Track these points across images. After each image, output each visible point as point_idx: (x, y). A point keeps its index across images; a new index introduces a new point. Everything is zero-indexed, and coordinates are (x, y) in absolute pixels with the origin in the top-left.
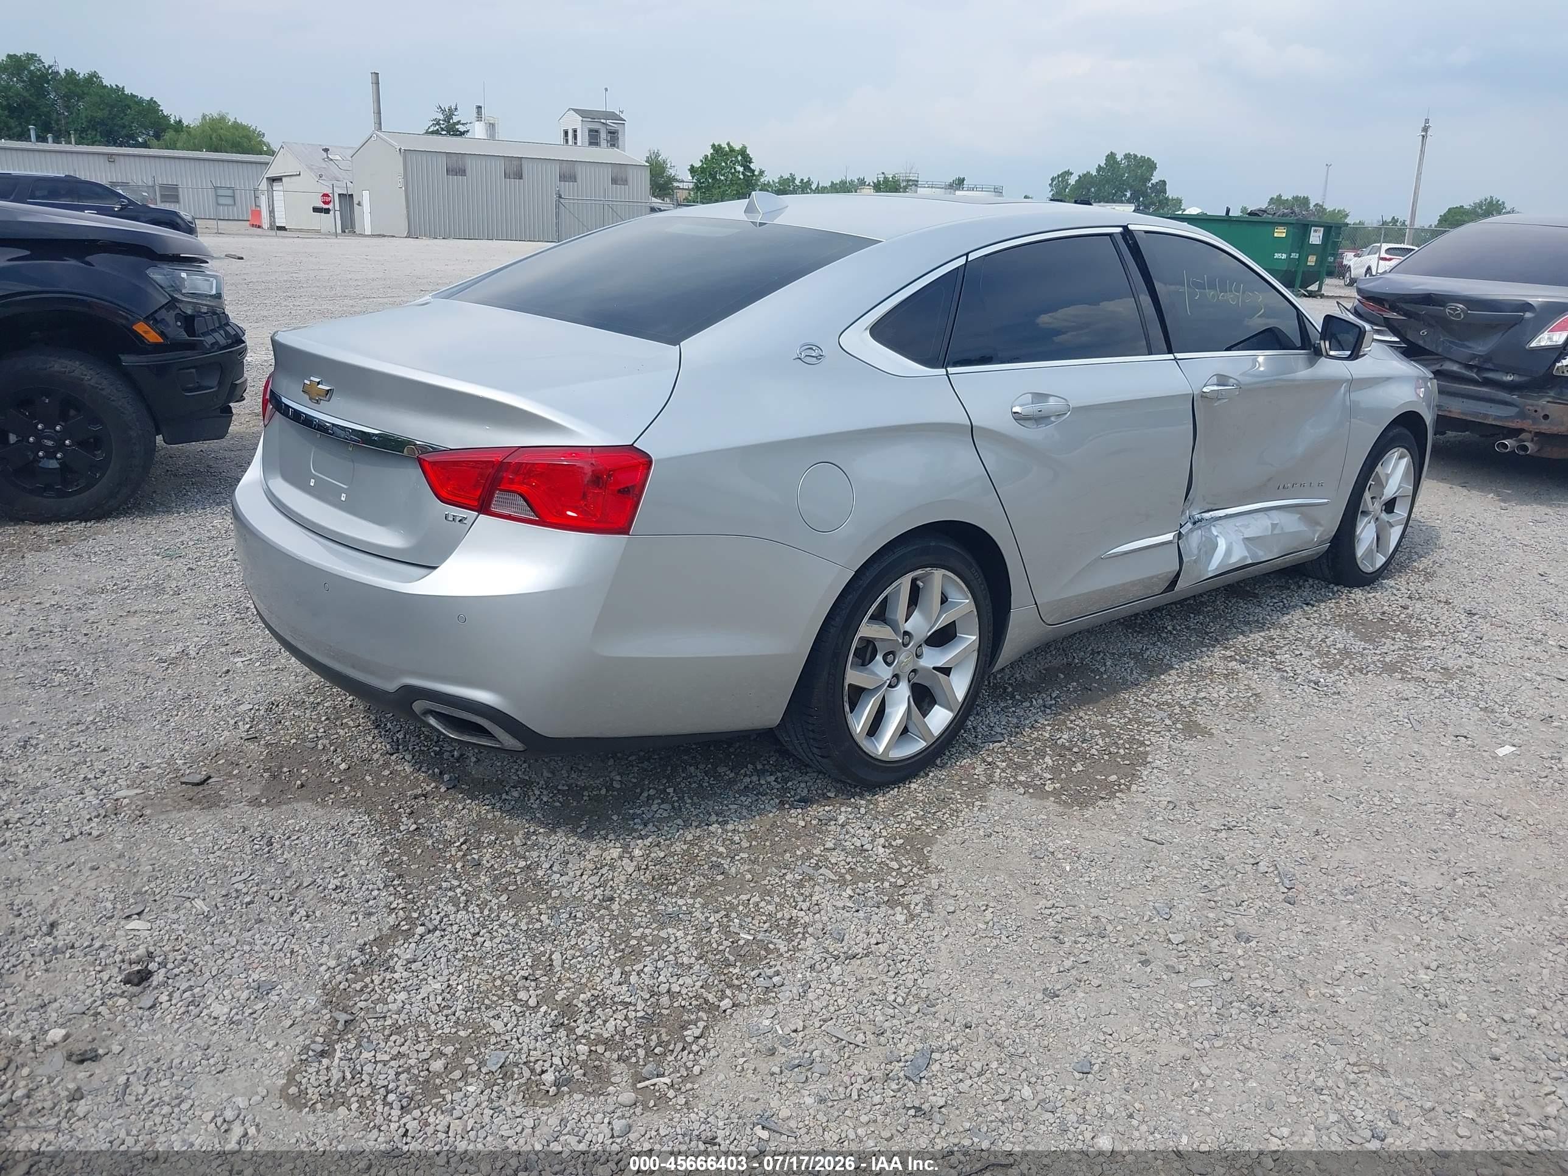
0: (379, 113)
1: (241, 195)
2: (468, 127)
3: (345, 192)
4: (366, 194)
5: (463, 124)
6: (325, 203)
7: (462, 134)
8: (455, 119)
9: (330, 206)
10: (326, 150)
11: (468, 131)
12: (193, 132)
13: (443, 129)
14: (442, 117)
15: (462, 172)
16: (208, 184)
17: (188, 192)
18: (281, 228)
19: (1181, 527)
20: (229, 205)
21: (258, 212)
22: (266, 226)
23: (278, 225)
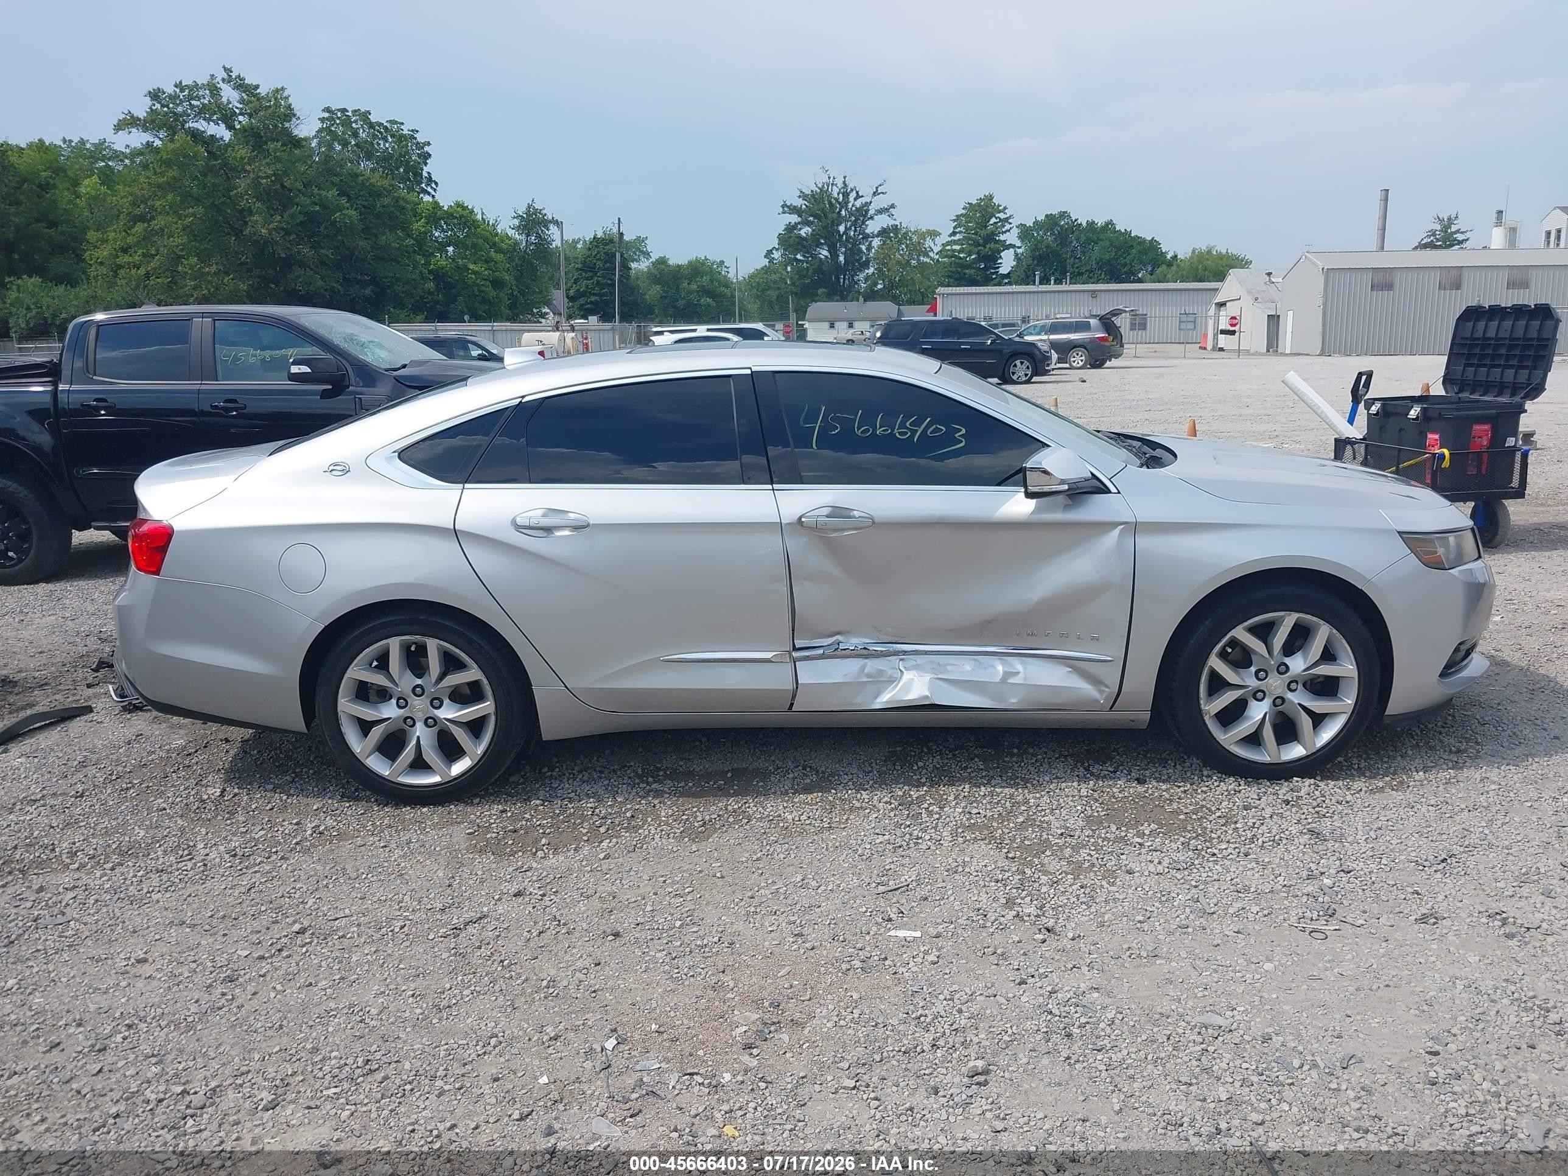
0: (1384, 229)
1: (1201, 321)
2: (1468, 235)
3: (1274, 313)
4: (1290, 313)
5: (1462, 233)
6: (1232, 325)
7: (1460, 242)
8: (1454, 228)
9: (1236, 328)
10: (1269, 274)
11: (1467, 240)
12: (1182, 265)
13: (1438, 240)
14: (1438, 227)
15: (1389, 286)
16: (1176, 311)
17: (1155, 321)
18: (1221, 349)
19: (795, 649)
20: (1189, 330)
21: (1206, 335)
22: (1209, 348)
23: (1219, 346)
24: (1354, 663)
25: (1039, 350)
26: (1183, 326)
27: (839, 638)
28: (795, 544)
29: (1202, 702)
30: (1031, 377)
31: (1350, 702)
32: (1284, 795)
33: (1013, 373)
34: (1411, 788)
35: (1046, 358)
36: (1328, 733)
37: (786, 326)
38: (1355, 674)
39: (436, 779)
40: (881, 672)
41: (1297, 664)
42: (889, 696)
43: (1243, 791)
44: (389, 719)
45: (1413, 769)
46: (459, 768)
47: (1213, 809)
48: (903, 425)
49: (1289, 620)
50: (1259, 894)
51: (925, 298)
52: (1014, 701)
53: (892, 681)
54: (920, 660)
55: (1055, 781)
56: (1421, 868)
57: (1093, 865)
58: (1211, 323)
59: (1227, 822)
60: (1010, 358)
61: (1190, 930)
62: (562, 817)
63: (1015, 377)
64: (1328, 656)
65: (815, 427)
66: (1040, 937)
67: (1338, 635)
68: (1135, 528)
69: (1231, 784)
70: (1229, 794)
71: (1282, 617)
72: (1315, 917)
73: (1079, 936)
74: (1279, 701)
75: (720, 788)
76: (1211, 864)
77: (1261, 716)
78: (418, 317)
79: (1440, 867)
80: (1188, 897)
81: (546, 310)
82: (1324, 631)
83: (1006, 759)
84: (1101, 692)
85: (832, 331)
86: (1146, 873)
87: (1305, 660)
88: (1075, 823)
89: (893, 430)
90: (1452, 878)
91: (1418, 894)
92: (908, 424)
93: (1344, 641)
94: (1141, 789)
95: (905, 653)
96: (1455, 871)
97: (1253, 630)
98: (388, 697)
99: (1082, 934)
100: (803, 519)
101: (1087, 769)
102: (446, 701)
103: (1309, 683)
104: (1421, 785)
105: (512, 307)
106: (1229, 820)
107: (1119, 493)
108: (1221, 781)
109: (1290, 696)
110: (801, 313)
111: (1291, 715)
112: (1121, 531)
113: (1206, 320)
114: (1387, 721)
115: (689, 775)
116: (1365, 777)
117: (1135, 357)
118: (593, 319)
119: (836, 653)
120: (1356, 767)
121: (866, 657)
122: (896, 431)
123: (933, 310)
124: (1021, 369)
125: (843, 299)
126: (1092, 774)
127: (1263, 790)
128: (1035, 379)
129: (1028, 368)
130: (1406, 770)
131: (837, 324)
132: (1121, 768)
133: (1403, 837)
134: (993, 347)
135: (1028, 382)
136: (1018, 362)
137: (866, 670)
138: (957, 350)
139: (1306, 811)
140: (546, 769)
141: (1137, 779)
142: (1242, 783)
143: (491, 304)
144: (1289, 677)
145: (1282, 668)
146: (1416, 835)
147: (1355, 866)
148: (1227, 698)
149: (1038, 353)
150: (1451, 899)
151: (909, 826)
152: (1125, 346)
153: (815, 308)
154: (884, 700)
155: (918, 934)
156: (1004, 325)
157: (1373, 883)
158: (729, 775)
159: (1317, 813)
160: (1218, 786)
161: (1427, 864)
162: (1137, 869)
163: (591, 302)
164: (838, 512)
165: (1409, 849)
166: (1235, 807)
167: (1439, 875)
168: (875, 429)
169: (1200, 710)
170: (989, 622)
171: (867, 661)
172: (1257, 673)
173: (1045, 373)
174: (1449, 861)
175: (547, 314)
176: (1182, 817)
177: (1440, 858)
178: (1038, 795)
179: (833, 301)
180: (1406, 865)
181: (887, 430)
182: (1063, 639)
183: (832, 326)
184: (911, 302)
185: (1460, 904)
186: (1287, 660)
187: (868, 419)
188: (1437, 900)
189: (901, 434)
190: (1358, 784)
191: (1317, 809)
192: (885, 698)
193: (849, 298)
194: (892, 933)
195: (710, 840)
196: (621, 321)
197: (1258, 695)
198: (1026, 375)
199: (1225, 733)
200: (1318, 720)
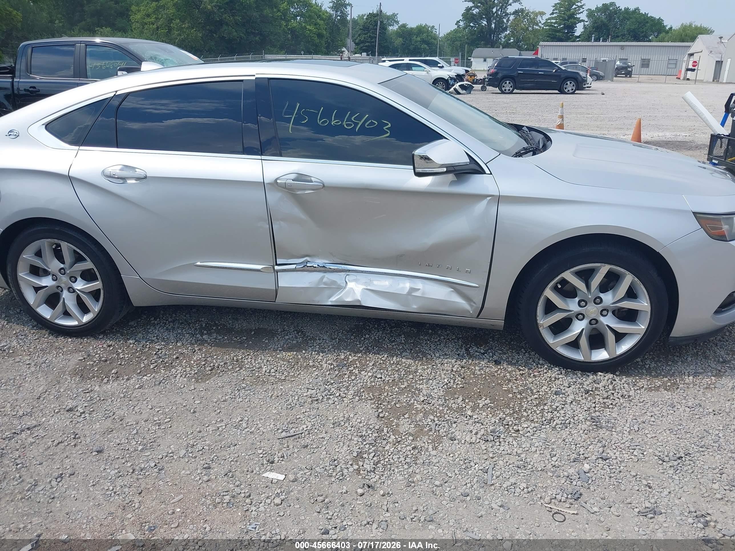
1: (680, 64)
3: (720, 60)
4: (729, 60)
6: (694, 66)
9: (696, 68)
10: (721, 38)
12: (674, 33)
16: (665, 58)
17: (654, 62)
18: (688, 79)
19: (277, 265)
20: (673, 68)
21: (681, 71)
22: (682, 78)
23: (687, 77)
24: (649, 302)
25: (580, 76)
26: (670, 66)
27: (308, 259)
28: (273, 197)
29: (538, 318)
30: (575, 91)
31: (643, 327)
32: (588, 385)
33: (566, 88)
34: (679, 390)
35: (584, 81)
36: (625, 347)
37: (456, 59)
38: (649, 309)
39: (75, 323)
40: (334, 282)
41: (608, 298)
42: (337, 298)
43: (561, 379)
44: (46, 286)
45: (686, 374)
46: (86, 318)
47: (535, 391)
48: (349, 119)
49: (604, 269)
50: (533, 471)
51: (534, 48)
52: (415, 307)
53: (340, 288)
54: (359, 276)
55: (442, 357)
56: (661, 462)
57: (431, 430)
58: (684, 65)
59: (539, 403)
60: (564, 80)
61: (468, 498)
62: (138, 354)
63: (566, 90)
64: (631, 294)
65: (291, 118)
66: (360, 491)
67: (639, 282)
68: (499, 199)
69: (554, 372)
70: (550, 380)
71: (600, 267)
72: (563, 499)
73: (388, 493)
74: (594, 321)
75: (241, 343)
76: (511, 439)
77: (579, 331)
78: (282, 52)
79: (676, 463)
80: (481, 468)
81: (344, 49)
82: (628, 279)
83: (422, 337)
84: (471, 306)
85: (485, 63)
86: (463, 442)
87: (614, 296)
88: (438, 392)
89: (342, 122)
90: (680, 475)
91: (650, 487)
92: (353, 119)
93: (642, 287)
94: (494, 369)
95: (349, 271)
96: (686, 468)
97: (579, 274)
98: (48, 274)
99: (391, 492)
100: (278, 181)
101: (467, 350)
102: (79, 279)
103: (616, 312)
104: (688, 388)
105: (327, 48)
106: (541, 401)
107: (491, 174)
108: (549, 369)
109: (602, 319)
110: (470, 53)
111: (602, 332)
112: (489, 201)
113: (682, 63)
114: (671, 341)
115: (229, 331)
116: (651, 375)
117: (638, 82)
118: (364, 54)
119: (305, 268)
120: (647, 366)
121: (325, 272)
122: (344, 123)
123: (536, 53)
124: (570, 86)
125: (492, 46)
126: (468, 354)
127: (574, 380)
128: (577, 92)
129: (574, 85)
130: (681, 374)
131: (488, 60)
132: (489, 351)
133: (658, 432)
134: (555, 74)
135: (573, 93)
136: (568, 83)
137: (325, 280)
138: (536, 75)
139: (597, 400)
140: (153, 319)
141: (495, 361)
142: (563, 372)
143: (317, 46)
144: (601, 307)
145: (598, 300)
146: (668, 432)
147: (612, 454)
148: (557, 317)
149: (579, 78)
150: (673, 495)
151: (332, 384)
152: (632, 76)
153: (477, 51)
154: (334, 300)
155: (281, 477)
156: (571, 63)
157: (620, 472)
158: (253, 333)
159: (604, 403)
160: (546, 373)
161: (666, 459)
162: (459, 437)
163: (366, 46)
164: (300, 177)
165: (658, 444)
166: (550, 392)
167: (671, 472)
168: (331, 121)
169: (537, 324)
170: (401, 256)
171: (325, 274)
172: (579, 302)
173: (583, 89)
174: (683, 459)
175: (344, 51)
176: (510, 395)
177: (678, 455)
178: (425, 367)
179: (487, 47)
180: (651, 458)
181: (339, 122)
182: (449, 271)
183: (485, 61)
184: (527, 50)
185: (677, 502)
186: (602, 295)
187: (327, 114)
188: (662, 495)
189: (347, 125)
190: (643, 382)
191: (605, 400)
192: (333, 300)
193: (495, 46)
194: (265, 475)
195: (207, 382)
196: (378, 55)
197: (580, 316)
198: (572, 89)
199: (554, 339)
200: (620, 337)
